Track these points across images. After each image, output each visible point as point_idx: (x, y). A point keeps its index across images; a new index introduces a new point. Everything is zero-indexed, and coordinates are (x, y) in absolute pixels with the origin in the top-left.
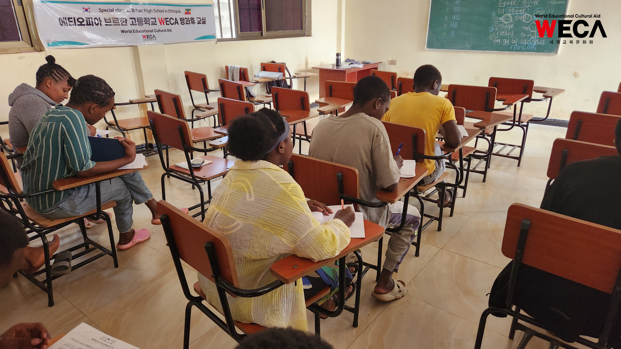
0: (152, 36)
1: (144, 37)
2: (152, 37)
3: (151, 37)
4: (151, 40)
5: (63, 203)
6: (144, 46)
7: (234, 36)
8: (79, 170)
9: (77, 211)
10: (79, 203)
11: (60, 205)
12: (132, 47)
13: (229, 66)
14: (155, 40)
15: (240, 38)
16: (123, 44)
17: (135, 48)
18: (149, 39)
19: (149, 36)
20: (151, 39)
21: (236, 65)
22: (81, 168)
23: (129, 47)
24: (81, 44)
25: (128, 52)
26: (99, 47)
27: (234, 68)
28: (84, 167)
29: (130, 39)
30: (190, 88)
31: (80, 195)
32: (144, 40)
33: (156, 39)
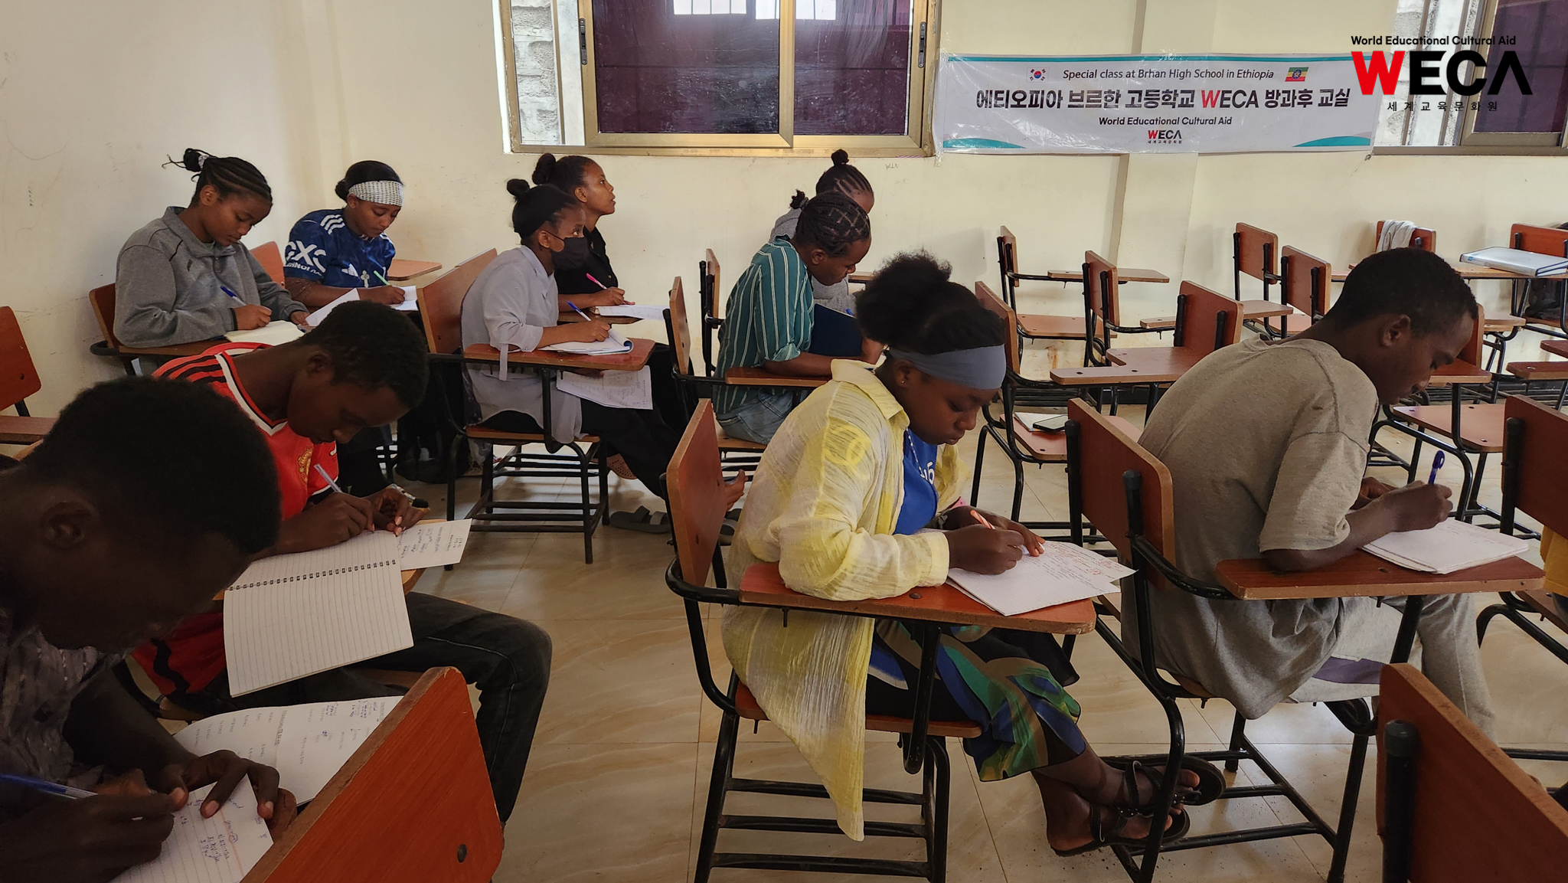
0: (1172, 132)
1: (1152, 135)
2: (1172, 134)
3: (1170, 135)
4: (1167, 142)
5: (745, 412)
6: (1145, 156)
7: (1449, 141)
8: (767, 358)
9: (764, 436)
10: (769, 422)
11: (740, 414)
12: (1119, 157)
13: (1388, 222)
14: (1178, 142)
15: (1463, 147)
16: (1097, 149)
17: (1124, 158)
18: (1162, 140)
19: (1165, 133)
20: (1168, 140)
21: (1406, 222)
22: (771, 356)
23: (1112, 157)
24: (1007, 146)
25: (1105, 168)
26: (1042, 154)
27: (1397, 228)
28: (775, 356)
29: (1116, 139)
30: (1238, 267)
31: (776, 407)
32: (1150, 142)
33: (1180, 142)
